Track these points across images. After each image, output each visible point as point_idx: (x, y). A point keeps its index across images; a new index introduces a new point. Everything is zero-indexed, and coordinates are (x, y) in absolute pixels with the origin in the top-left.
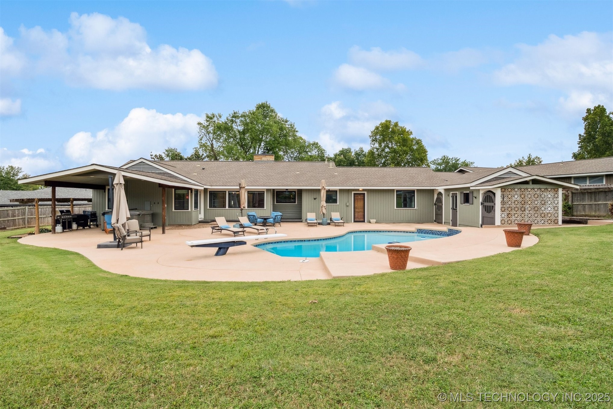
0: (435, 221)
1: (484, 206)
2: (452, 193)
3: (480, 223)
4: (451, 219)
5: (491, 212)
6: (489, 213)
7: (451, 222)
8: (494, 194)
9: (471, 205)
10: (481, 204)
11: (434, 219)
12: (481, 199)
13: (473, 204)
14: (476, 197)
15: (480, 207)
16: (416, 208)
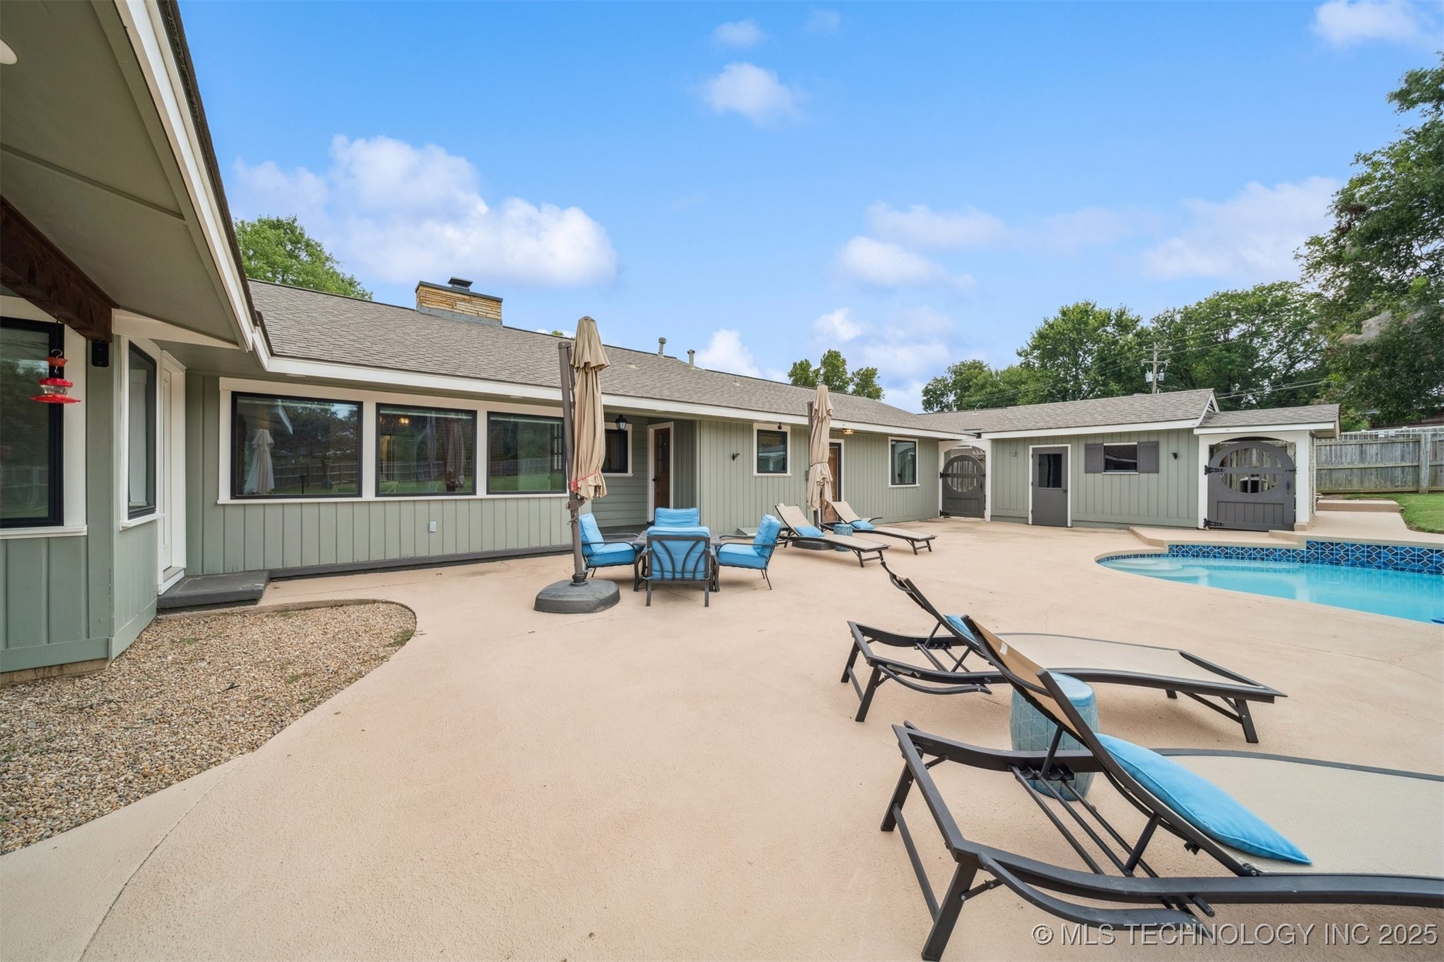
0: (942, 514)
1: (1222, 476)
2: (1033, 448)
3: (1204, 516)
4: (1031, 511)
5: (1264, 490)
6: (1254, 492)
7: (1030, 516)
9: (1144, 476)
10: (1208, 470)
11: (940, 508)
12: (1204, 458)
13: (1157, 472)
14: (1175, 456)
15: (1203, 480)
16: (917, 485)
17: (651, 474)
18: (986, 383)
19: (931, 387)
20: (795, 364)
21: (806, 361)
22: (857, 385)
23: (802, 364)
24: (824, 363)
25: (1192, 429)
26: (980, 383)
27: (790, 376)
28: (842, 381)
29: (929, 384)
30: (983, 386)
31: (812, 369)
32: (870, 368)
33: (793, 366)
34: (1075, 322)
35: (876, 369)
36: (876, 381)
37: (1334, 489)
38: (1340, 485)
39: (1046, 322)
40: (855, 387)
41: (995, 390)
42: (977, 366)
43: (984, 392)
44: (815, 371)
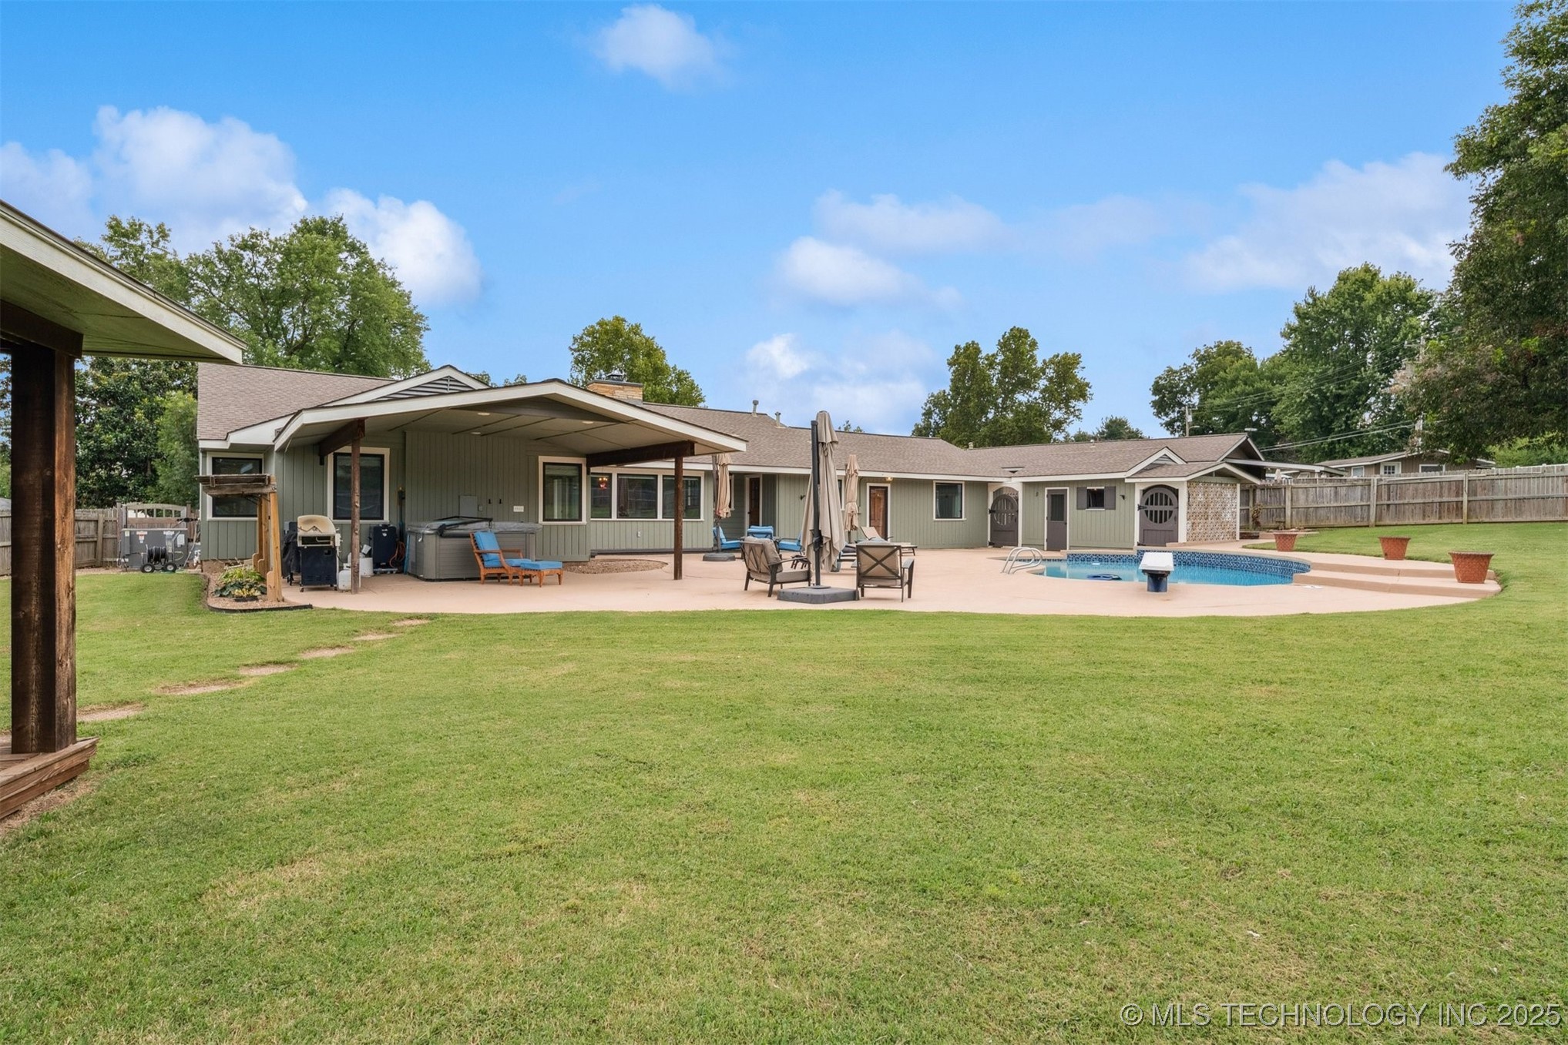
0: (990, 544)
1: (1147, 512)
2: (1049, 490)
3: (1137, 539)
4: (1046, 538)
5: (1166, 520)
6: (1161, 522)
7: (1046, 543)
8: (1176, 492)
9: (1108, 511)
10: (1140, 508)
11: (989, 539)
12: (1138, 499)
13: (1115, 509)
14: (1124, 497)
15: (1137, 513)
16: (963, 519)
17: (747, 509)
18: (1237, 378)
19: (1163, 382)
20: (957, 348)
21: (973, 343)
22: (1050, 380)
23: (967, 348)
24: (1004, 345)
25: (1124, 479)
26: (1229, 377)
27: (950, 364)
28: (1030, 371)
29: (1160, 378)
30: (1234, 383)
31: (983, 354)
32: (1070, 354)
33: (954, 350)
34: (1346, 296)
35: (1079, 356)
36: (1080, 374)
37: (1318, 524)
38: (1322, 521)
39: (1312, 294)
40: (1047, 383)
41: (1249, 389)
42: (1232, 351)
43: (1233, 393)
44: (987, 358)
